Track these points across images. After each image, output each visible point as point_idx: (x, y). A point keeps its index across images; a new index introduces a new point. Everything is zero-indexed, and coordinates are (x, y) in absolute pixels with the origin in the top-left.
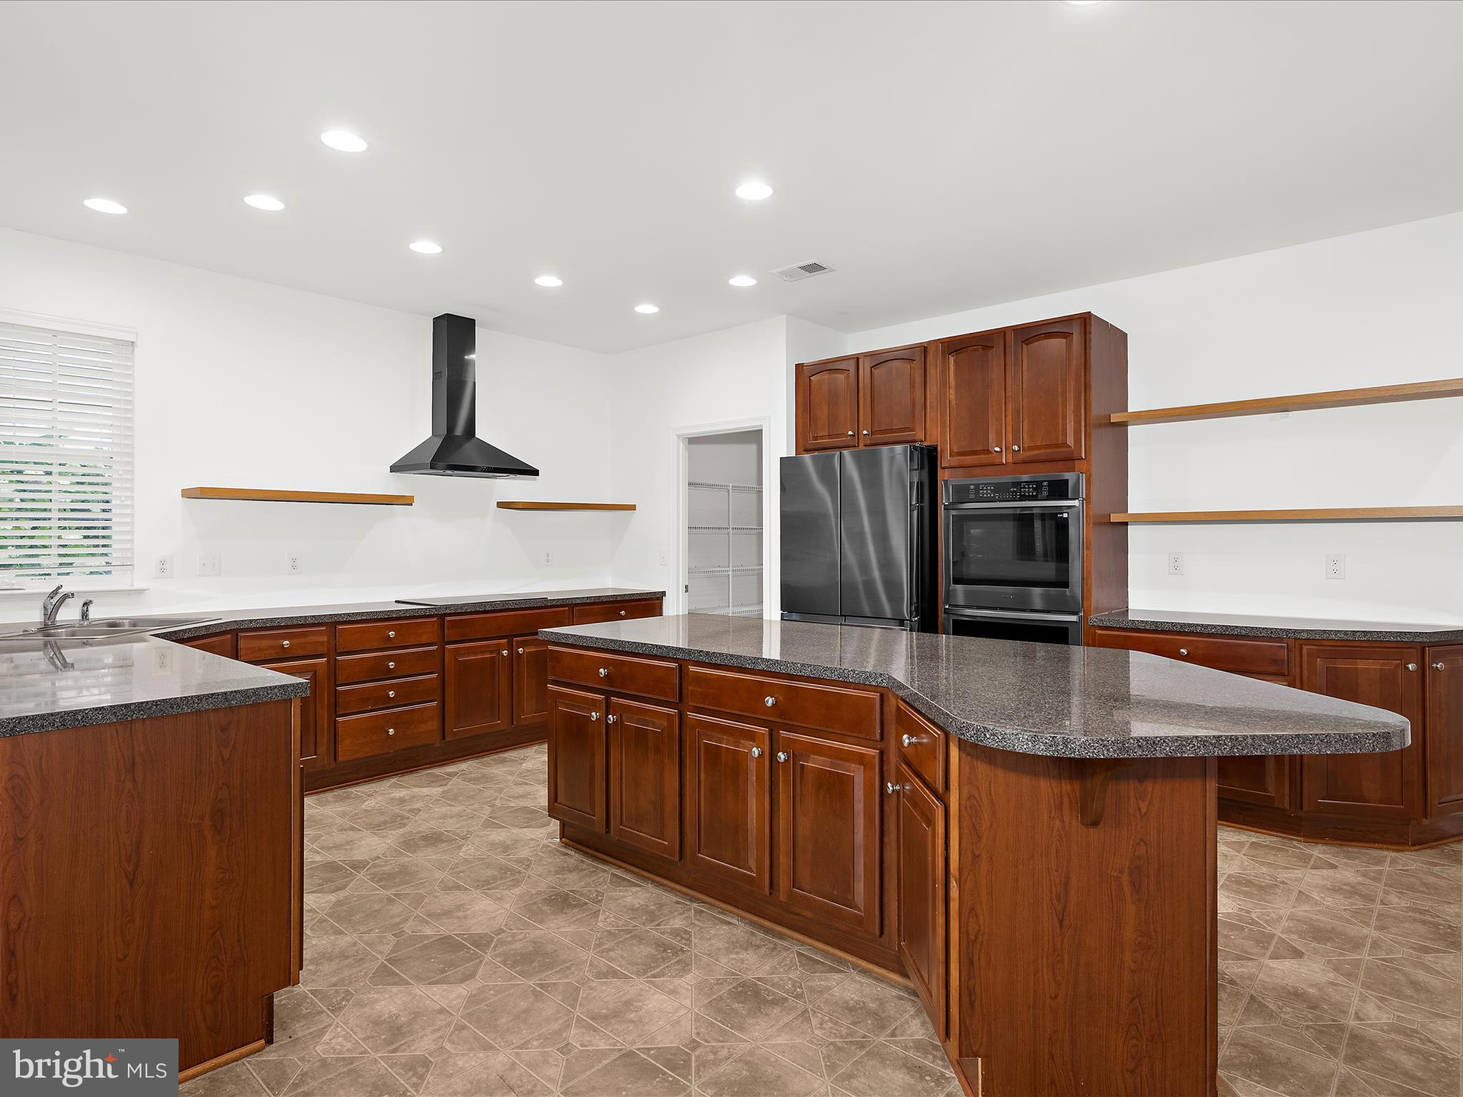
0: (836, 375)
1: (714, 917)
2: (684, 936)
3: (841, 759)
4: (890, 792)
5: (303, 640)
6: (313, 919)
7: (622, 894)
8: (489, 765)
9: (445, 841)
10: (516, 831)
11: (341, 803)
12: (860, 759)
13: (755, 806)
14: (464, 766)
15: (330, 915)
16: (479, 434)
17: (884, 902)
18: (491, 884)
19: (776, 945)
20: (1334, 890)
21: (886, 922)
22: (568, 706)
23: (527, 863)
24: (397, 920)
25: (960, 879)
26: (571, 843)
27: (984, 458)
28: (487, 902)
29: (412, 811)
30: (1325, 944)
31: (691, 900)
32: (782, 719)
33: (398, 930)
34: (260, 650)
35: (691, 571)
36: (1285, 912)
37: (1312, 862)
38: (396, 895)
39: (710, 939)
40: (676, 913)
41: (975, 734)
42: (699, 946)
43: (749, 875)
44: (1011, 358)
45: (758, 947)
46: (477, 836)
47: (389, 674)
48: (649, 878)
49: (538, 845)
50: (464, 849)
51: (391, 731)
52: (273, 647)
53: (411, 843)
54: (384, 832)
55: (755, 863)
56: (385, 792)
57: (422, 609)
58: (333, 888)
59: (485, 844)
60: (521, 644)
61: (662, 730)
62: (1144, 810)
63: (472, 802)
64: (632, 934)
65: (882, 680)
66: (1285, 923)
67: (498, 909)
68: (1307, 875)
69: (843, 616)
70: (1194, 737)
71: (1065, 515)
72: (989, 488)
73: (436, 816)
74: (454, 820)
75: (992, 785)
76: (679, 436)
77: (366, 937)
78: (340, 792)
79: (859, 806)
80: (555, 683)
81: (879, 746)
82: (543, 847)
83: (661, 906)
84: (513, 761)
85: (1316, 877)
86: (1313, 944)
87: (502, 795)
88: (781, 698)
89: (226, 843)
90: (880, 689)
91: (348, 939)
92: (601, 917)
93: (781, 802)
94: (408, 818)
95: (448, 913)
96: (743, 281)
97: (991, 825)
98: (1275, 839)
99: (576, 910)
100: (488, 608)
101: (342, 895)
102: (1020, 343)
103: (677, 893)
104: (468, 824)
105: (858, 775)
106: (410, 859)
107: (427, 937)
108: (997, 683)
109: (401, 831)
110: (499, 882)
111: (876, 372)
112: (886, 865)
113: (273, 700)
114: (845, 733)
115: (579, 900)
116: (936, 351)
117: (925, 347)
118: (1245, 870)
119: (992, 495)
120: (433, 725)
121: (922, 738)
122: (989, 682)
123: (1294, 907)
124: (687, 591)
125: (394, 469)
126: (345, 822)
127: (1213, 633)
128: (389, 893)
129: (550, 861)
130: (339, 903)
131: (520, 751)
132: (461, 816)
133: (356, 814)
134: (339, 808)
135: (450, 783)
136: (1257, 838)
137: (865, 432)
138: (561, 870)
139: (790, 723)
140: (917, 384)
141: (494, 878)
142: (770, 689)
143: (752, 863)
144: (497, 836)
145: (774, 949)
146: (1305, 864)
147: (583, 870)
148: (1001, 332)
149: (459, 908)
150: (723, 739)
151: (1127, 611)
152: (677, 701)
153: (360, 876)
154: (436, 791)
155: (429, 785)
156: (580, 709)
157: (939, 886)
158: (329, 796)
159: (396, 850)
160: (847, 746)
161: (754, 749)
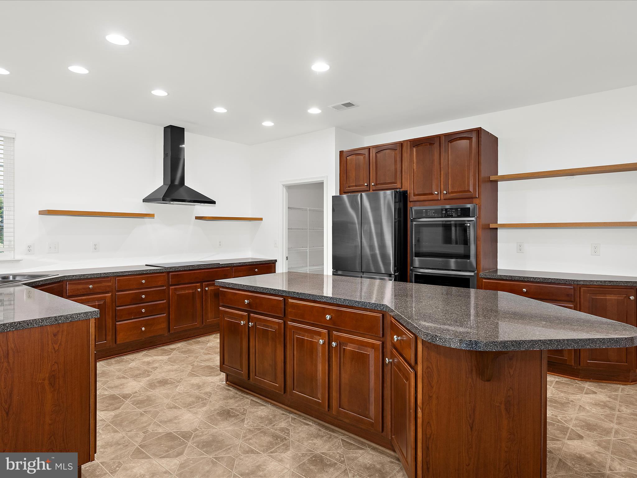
0: (359, 157)
1: (301, 421)
2: (286, 431)
3: (363, 346)
4: (387, 362)
5: (99, 285)
6: (103, 425)
7: (256, 410)
8: (191, 344)
9: (169, 383)
10: (204, 378)
11: (118, 364)
12: (373, 346)
13: (321, 368)
14: (179, 345)
15: (112, 422)
16: (186, 184)
17: (384, 416)
18: (192, 405)
19: (331, 435)
20: (596, 405)
21: (385, 425)
22: (230, 318)
23: (209, 394)
24: (145, 425)
25: (422, 407)
26: (231, 384)
27: (430, 197)
28: (190, 415)
29: (153, 368)
30: (593, 432)
31: (289, 413)
32: (334, 326)
33: (145, 430)
34: (78, 290)
35: (289, 249)
36: (574, 416)
37: (585, 391)
38: (144, 412)
39: (299, 433)
40: (282, 420)
41: (431, 338)
42: (294, 436)
43: (318, 402)
44: (443, 150)
45: (323, 437)
46: (186, 381)
47: (142, 301)
48: (269, 402)
49: (215, 385)
50: (178, 388)
51: (143, 329)
52: (84, 289)
53: (153, 384)
54: (139, 379)
55: (321, 395)
56: (140, 359)
57: (158, 269)
58: (113, 408)
59: (189, 385)
60: (207, 286)
61: (276, 330)
62: (512, 373)
63: (183, 363)
64: (261, 431)
65: (383, 308)
66: (574, 422)
67: (195, 418)
68: (583, 397)
69: (362, 272)
70: (539, 340)
71: (469, 225)
72: (432, 211)
73: (165, 371)
74: (174, 373)
75: (438, 362)
76: (283, 185)
77: (129, 434)
78: (118, 359)
79: (372, 369)
80: (223, 306)
81: (382, 340)
82: (217, 386)
83: (275, 416)
84: (203, 342)
85: (587, 398)
86: (588, 432)
87: (198, 360)
88: (334, 315)
89: (57, 392)
90: (382, 312)
91: (120, 435)
92: (246, 422)
93: (334, 366)
94: (151, 372)
95: (170, 421)
96: (314, 111)
97: (438, 381)
98: (567, 379)
99: (233, 419)
100: (191, 268)
101: (117, 412)
102: (447, 142)
103: (283, 409)
104: (180, 375)
105: (371, 353)
106: (152, 393)
107: (160, 433)
108: (439, 310)
109: (148, 378)
110: (195, 405)
111: (378, 155)
112: (385, 397)
113: (80, 320)
114: (365, 333)
115: (235, 413)
116: (407, 145)
117: (402, 144)
118: (554, 395)
119: (434, 215)
120: (164, 325)
121: (403, 337)
122: (436, 309)
123: (577, 414)
124: (287, 259)
125: (145, 200)
126: (121, 374)
127: (538, 282)
128: (141, 410)
129: (221, 393)
130: (116, 416)
131: (207, 337)
132: (178, 371)
133: (126, 370)
134: (117, 367)
135: (172, 354)
136: (559, 379)
137: (373, 184)
138: (226, 398)
139: (338, 327)
140: (398, 161)
141: (193, 402)
142: (328, 311)
143: (319, 396)
144: (195, 380)
145: (330, 438)
146: (581, 392)
147: (237, 398)
148: (438, 137)
149: (176, 418)
150: (305, 335)
151: (497, 270)
152: (283, 316)
153: (127, 402)
154: (165, 358)
155: (162, 355)
156: (236, 319)
157: (412, 411)
158: (113, 361)
159: (145, 388)
160: (366, 340)
161: (321, 340)
